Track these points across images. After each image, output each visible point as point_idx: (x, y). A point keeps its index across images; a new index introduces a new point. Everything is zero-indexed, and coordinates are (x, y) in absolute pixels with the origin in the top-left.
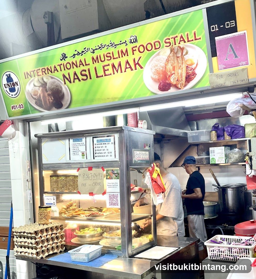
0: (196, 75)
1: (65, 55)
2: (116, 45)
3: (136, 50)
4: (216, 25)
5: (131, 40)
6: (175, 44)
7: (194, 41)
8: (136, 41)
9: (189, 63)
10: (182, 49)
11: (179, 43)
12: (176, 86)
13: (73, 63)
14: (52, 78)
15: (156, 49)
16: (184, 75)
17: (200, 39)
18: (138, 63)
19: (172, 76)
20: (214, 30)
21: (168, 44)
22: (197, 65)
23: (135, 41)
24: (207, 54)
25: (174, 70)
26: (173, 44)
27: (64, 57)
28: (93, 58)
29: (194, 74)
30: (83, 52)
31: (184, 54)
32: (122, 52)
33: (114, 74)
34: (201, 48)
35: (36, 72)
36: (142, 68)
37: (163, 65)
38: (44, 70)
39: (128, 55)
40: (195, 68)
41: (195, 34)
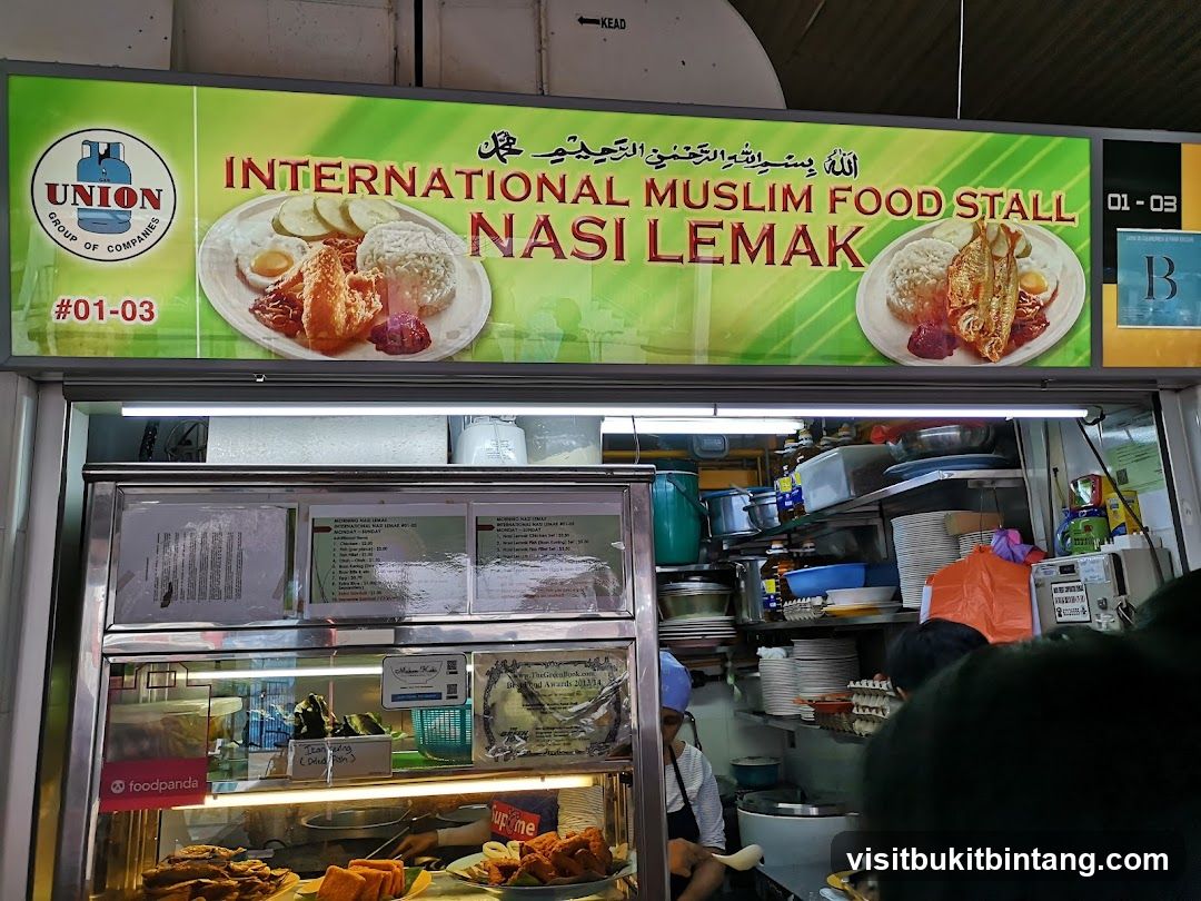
0: (1048, 324)
1: (511, 140)
2: (766, 164)
3: (844, 200)
4: (1125, 196)
5: (834, 163)
6: (992, 216)
7: (1054, 223)
8: (852, 169)
9: (1030, 283)
10: (1015, 237)
11: (1007, 217)
12: (973, 349)
13: (543, 181)
14: (405, 216)
15: (921, 214)
16: (1008, 318)
17: (1073, 220)
18: (845, 247)
19: (967, 314)
20: (1118, 208)
21: (970, 211)
22: (1054, 294)
23: (847, 170)
24: (1088, 270)
25: (976, 296)
26: (984, 213)
27: (504, 146)
28: (651, 186)
29: (1042, 322)
30: (606, 151)
31: (1017, 251)
32: (788, 192)
33: (736, 261)
34: (1073, 248)
35: (311, 170)
36: (857, 264)
37: (937, 269)
38: (366, 175)
39: (809, 210)
40: (1048, 304)
41: (1059, 201)
